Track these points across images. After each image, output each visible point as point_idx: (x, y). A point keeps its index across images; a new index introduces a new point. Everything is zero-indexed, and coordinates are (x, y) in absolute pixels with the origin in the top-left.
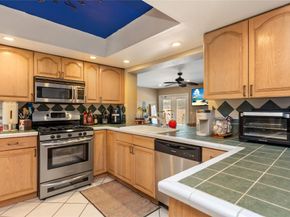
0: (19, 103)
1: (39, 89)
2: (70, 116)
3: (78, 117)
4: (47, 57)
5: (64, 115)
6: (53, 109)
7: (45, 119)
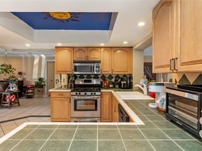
0: (68, 74)
1: (75, 67)
2: (95, 82)
3: (99, 83)
4: (81, 49)
5: (90, 81)
6: (87, 78)
7: (81, 83)
